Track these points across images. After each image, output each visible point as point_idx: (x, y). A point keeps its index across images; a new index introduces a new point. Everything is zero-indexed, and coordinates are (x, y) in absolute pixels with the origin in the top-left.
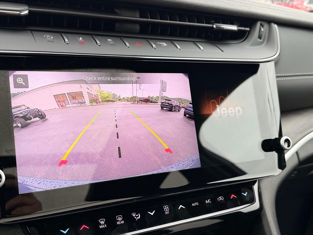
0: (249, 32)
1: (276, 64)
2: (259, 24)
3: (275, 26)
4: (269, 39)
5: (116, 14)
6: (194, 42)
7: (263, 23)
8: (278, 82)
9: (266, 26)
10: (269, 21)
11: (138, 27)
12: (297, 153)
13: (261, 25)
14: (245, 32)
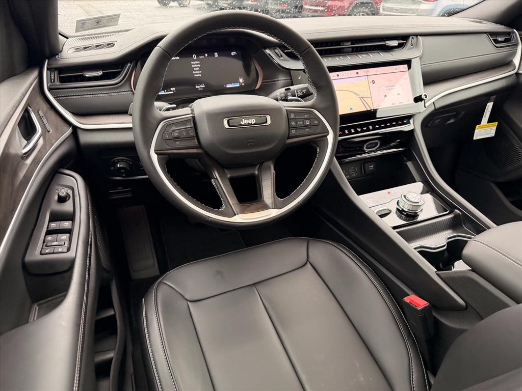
0: (406, 43)
1: (420, 58)
2: (411, 37)
3: (419, 37)
4: (416, 45)
5: (340, 45)
6: (378, 52)
7: (413, 37)
8: (421, 67)
9: (415, 37)
10: (417, 35)
11: (351, 49)
12: (434, 103)
13: (412, 38)
14: (403, 43)
